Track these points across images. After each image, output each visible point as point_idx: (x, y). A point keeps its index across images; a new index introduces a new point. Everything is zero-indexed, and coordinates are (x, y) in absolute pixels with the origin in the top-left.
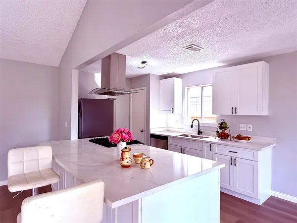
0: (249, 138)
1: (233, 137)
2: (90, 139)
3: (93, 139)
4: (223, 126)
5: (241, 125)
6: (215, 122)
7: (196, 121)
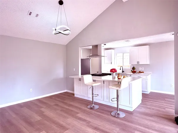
0: (143, 72)
4: (133, 68)
6: (129, 67)
7: (122, 67)
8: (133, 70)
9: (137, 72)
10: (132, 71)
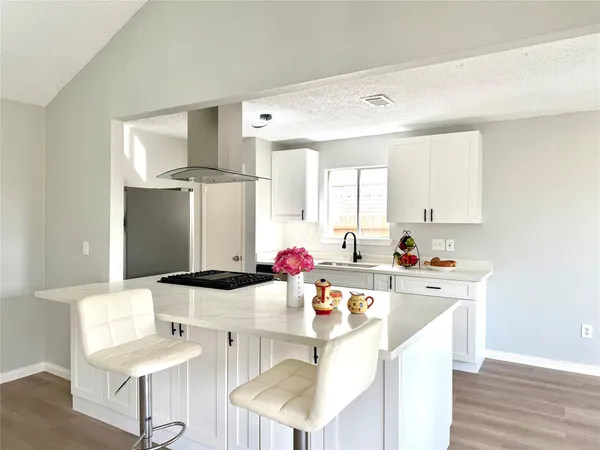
1: (426, 263)
2: (159, 277)
3: (166, 276)
4: (405, 243)
5: (434, 241)
6: (386, 236)
7: (350, 236)
8: (401, 252)
9: (423, 259)
10: (396, 254)
